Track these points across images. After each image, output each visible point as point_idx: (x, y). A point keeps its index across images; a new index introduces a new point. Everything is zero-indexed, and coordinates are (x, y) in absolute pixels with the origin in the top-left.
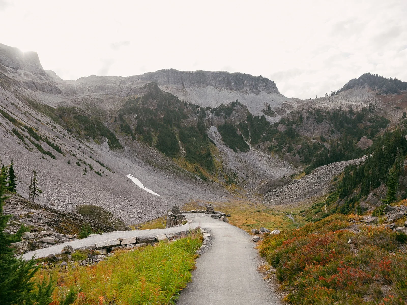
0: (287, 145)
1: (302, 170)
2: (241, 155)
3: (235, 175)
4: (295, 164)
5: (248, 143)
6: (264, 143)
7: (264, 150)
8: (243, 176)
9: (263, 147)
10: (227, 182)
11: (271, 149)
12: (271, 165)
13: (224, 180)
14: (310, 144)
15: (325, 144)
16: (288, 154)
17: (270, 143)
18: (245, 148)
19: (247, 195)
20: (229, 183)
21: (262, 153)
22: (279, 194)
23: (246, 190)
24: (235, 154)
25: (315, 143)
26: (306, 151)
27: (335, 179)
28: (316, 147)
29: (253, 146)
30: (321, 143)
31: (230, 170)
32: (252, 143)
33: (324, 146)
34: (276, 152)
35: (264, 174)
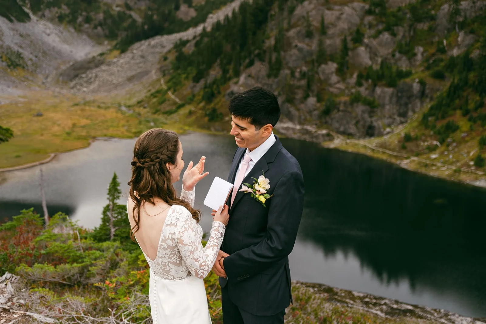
0: (84, 13)
1: (109, 47)
2: (21, 27)
3: (19, 55)
4: (97, 40)
5: (27, 10)
6: (50, 11)
7: (51, 20)
8: (31, 56)
9: (50, 16)
10: (9, 66)
11: (61, 19)
12: (65, 41)
13: (4, 64)
14: (112, 13)
15: (133, 14)
16: (86, 26)
17: (59, 11)
18: (23, 18)
19: (43, 83)
20: (12, 67)
21: (50, 25)
22: (92, 80)
23: (40, 76)
24: (10, 25)
25: (119, 12)
26: (109, 21)
27: (165, 59)
28: (122, 17)
29: (35, 13)
30: (128, 12)
31: (9, 48)
32: (32, 9)
33: (130, 16)
34: (69, 22)
35: (59, 53)
